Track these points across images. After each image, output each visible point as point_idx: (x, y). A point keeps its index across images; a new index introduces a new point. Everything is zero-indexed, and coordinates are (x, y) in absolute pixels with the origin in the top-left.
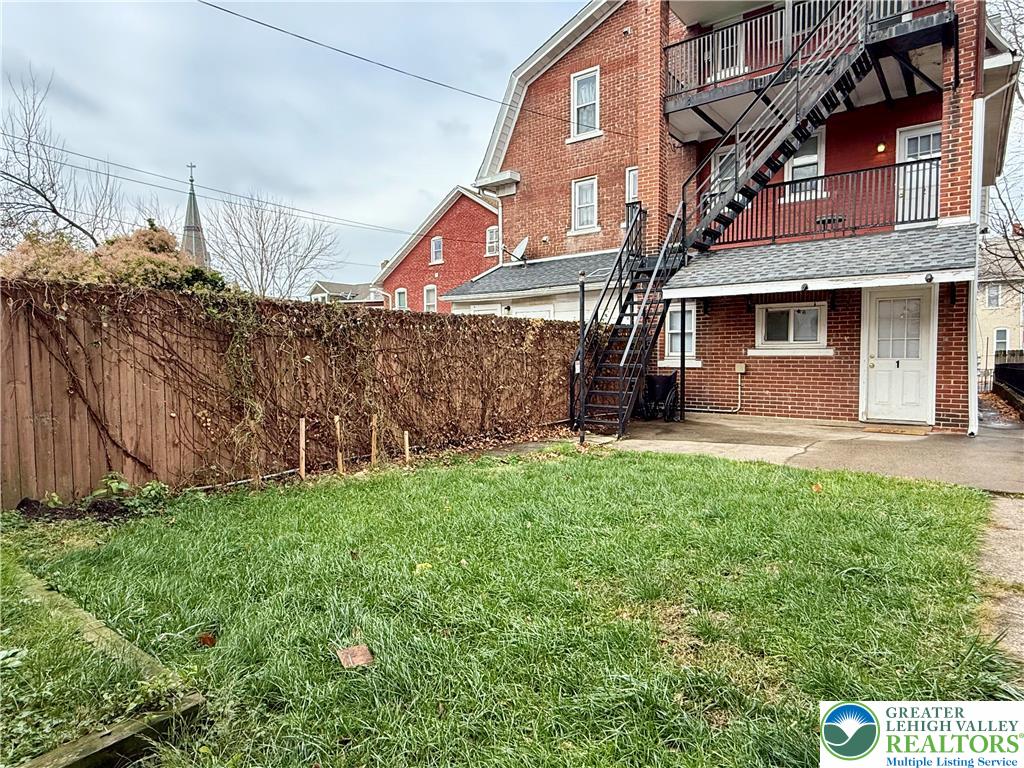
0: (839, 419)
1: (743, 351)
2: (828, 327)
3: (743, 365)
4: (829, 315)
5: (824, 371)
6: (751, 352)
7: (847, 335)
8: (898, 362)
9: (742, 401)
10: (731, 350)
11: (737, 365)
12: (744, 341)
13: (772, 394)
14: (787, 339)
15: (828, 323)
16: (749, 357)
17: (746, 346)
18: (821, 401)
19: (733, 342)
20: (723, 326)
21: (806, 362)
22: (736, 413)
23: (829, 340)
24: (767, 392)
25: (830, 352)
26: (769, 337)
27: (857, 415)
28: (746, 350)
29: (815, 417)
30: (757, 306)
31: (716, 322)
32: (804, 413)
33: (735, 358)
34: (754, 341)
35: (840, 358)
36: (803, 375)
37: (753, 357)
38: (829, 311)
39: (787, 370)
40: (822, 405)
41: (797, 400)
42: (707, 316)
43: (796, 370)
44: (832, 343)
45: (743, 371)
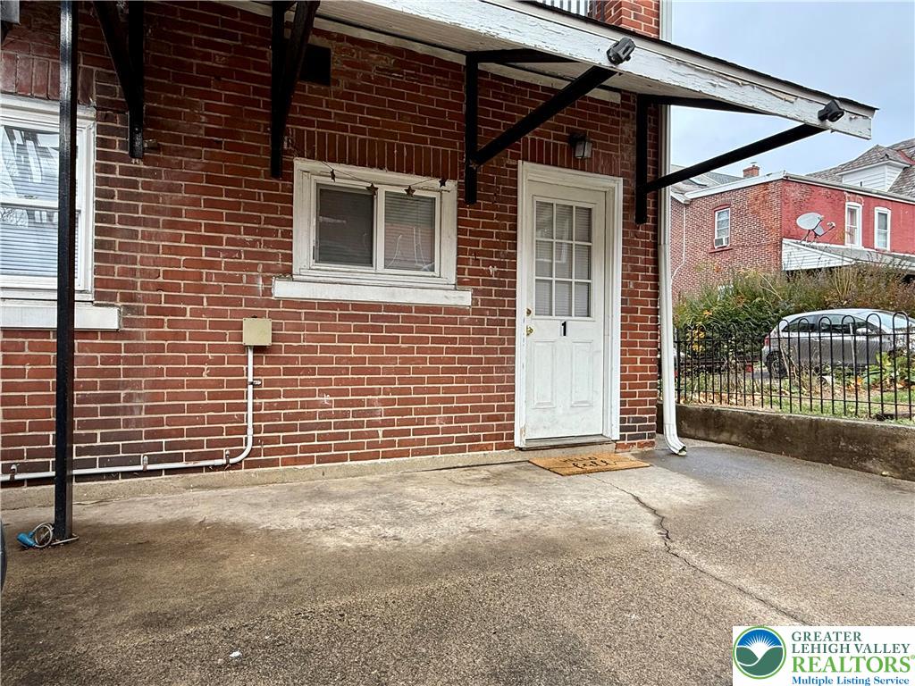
0: (481, 448)
1: (260, 285)
2: (459, 242)
3: (266, 324)
4: (460, 213)
5: (453, 341)
6: (282, 289)
7: (493, 264)
8: (564, 324)
9: (257, 429)
10: (221, 277)
11: (247, 322)
12: (263, 256)
13: (338, 403)
14: (369, 261)
15: (459, 232)
16: (276, 303)
17: (267, 269)
18: (447, 411)
19: (229, 254)
20: (196, 203)
21: (416, 320)
22: (236, 466)
23: (459, 272)
24: (326, 398)
25: (465, 298)
26: (326, 253)
27: (511, 436)
28: (267, 280)
29: (434, 452)
30: (300, 164)
31: (171, 189)
32: (412, 443)
33: (237, 302)
34: (290, 258)
35: (481, 312)
36: (411, 350)
37: (289, 302)
38: (460, 204)
39: (374, 340)
40: (449, 420)
41: (397, 412)
42: (138, 164)
43: (396, 340)
44: (466, 277)
45: (267, 341)
